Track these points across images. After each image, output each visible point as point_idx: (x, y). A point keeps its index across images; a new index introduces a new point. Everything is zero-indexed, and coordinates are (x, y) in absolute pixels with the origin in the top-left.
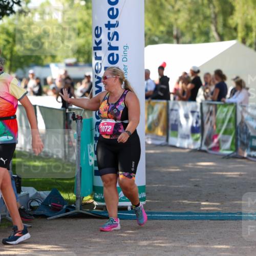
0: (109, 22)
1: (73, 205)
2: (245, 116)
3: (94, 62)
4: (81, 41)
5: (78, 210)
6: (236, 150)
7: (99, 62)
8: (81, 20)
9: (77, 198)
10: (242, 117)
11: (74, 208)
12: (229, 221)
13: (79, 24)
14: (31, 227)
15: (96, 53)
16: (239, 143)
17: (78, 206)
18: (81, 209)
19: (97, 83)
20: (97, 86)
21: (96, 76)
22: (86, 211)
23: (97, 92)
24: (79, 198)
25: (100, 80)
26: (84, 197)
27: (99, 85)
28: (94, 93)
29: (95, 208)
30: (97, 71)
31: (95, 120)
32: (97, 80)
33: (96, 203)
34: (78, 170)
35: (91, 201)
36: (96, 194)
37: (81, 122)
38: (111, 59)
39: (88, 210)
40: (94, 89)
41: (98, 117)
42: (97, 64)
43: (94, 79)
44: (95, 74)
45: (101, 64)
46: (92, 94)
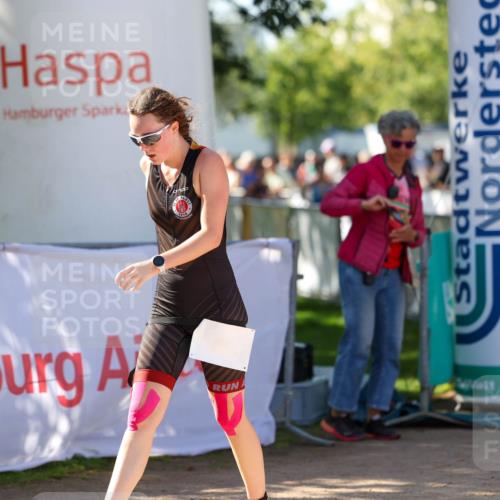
0: (482, 42)
1: (415, 402)
3: (453, 120)
4: (426, 81)
5: (425, 412)
7: (463, 120)
8: (428, 40)
9: (423, 388)
11: (416, 408)
13: (423, 49)
14: (333, 445)
15: (456, 105)
17: (425, 403)
18: (430, 410)
19: (459, 162)
20: (459, 169)
21: (456, 149)
22: (440, 414)
23: (459, 180)
24: (426, 388)
25: (464, 156)
26: (434, 387)
27: (464, 166)
28: (453, 181)
29: (458, 408)
30: (459, 140)
31: (456, 236)
32: (459, 156)
33: (460, 399)
34: (424, 333)
35: (450, 394)
36: (459, 380)
37: (429, 239)
38: (486, 114)
39: (444, 412)
40: (454, 174)
41: (463, 230)
42: (459, 125)
43: (452, 156)
44: (456, 144)
45: (467, 126)
46: (449, 183)
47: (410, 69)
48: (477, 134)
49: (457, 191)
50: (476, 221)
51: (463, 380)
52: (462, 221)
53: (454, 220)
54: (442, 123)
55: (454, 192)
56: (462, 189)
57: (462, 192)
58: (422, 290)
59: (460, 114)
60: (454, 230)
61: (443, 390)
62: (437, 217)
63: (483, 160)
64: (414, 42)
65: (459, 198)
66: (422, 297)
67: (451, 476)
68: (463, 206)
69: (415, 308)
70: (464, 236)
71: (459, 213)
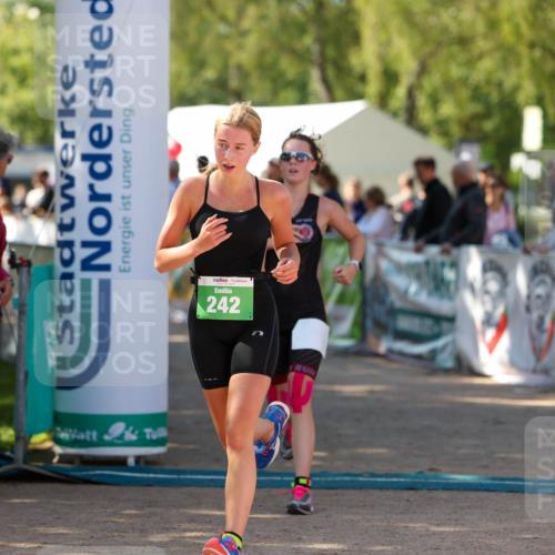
1: (8, 453)
2: (384, 264)
3: (59, 142)
4: (27, 96)
5: (19, 464)
6: (363, 338)
7: (70, 142)
8: (31, 50)
9: (18, 438)
10: (377, 268)
11: (10, 460)
12: (345, 492)
15: (62, 124)
16: (369, 323)
17: (19, 455)
18: (25, 462)
19: (64, 187)
20: (64, 195)
21: (62, 173)
22: (36, 466)
23: (64, 208)
24: (22, 438)
25: (71, 181)
26: (31, 436)
27: (69, 192)
28: (58, 209)
29: (55, 460)
30: (65, 163)
31: (60, 269)
32: (65, 182)
33: (58, 450)
34: (22, 377)
35: (49, 444)
36: (58, 429)
37: (29, 272)
38: (96, 136)
39: (41, 464)
40: (59, 201)
41: (67, 263)
42: (65, 147)
43: (57, 180)
44: (62, 168)
45: (73, 147)
46: (53, 210)
47: (11, 82)
48: (85, 157)
49: (62, 219)
50: (82, 253)
51: (63, 429)
52: (67, 254)
53: (57, 251)
54: (46, 143)
55: (58, 221)
56: (67, 218)
57: (67, 221)
58: (20, 327)
59: (67, 134)
60: (57, 263)
61: (40, 440)
62: (39, 248)
63: (91, 187)
64: (16, 52)
65: (63, 228)
66: (20, 337)
67: (46, 535)
68: (67, 236)
69: (12, 348)
70: (69, 270)
71: (63, 244)
